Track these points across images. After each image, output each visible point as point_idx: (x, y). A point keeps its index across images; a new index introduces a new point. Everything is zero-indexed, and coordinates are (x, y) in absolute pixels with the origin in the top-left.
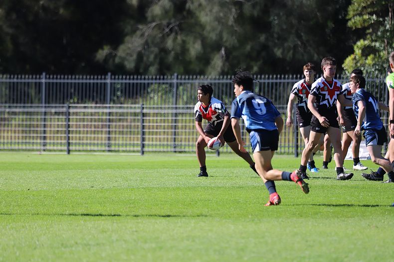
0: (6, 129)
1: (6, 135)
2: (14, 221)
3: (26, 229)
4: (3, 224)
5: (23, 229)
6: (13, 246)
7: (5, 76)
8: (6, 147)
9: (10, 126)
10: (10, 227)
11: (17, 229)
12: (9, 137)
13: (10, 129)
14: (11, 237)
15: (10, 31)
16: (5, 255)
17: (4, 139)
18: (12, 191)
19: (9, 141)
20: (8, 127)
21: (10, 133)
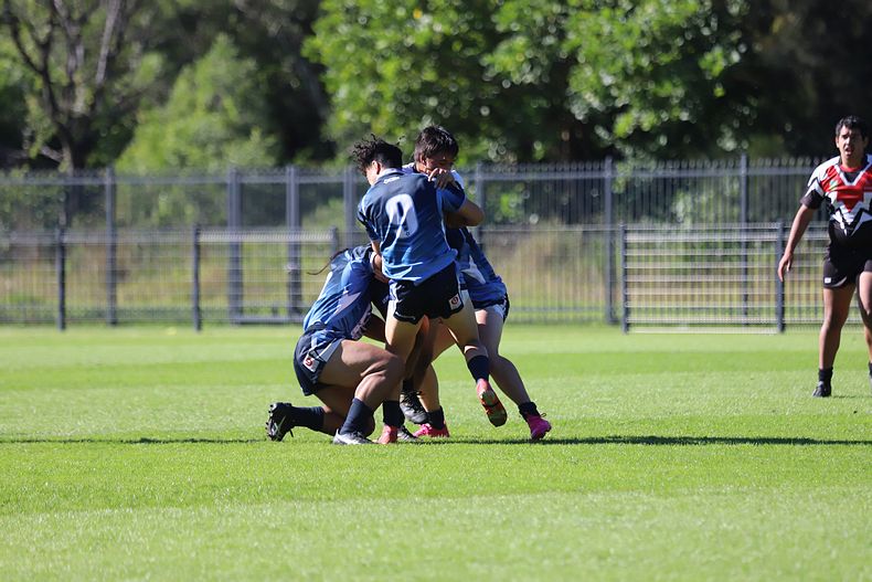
0: (804, 277)
1: (804, 291)
2: (824, 482)
3: (851, 499)
4: (800, 488)
5: (845, 501)
6: (824, 538)
7: (800, 162)
8: (804, 318)
9: (812, 272)
10: (815, 494)
11: (832, 501)
12: (812, 297)
13: (812, 278)
14: (818, 516)
15: (813, 61)
16: (805, 557)
17: (800, 299)
18: (819, 416)
19: (812, 305)
20: (809, 273)
21: (812, 285)
